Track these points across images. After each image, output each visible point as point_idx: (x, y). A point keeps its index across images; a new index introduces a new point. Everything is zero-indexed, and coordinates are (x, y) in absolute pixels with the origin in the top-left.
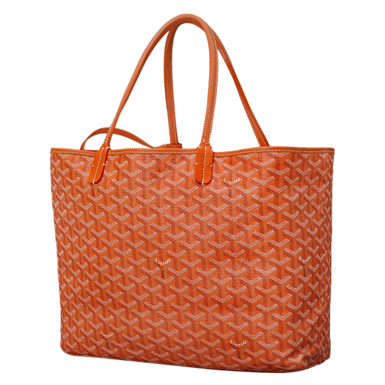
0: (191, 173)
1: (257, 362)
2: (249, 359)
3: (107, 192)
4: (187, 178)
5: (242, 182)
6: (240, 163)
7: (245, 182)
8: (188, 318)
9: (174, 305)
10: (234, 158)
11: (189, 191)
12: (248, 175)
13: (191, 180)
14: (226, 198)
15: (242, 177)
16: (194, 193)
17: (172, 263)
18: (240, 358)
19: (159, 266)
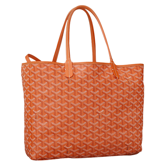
0: (112, 74)
3: (76, 81)
4: (110, 75)
5: (132, 78)
6: (129, 70)
7: (133, 78)
8: (109, 135)
9: (103, 130)
10: (126, 68)
11: (113, 81)
12: (133, 75)
13: (112, 76)
14: (128, 84)
15: (131, 76)
16: (114, 82)
17: (104, 112)
18: (127, 150)
19: (98, 113)
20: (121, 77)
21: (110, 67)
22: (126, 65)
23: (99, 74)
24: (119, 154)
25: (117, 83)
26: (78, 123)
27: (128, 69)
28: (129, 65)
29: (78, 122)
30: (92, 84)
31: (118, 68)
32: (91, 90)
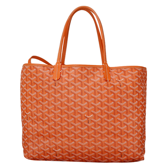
0: (102, 76)
1: (129, 158)
2: (126, 157)
3: (63, 84)
4: (101, 78)
5: (124, 80)
6: (123, 72)
7: (126, 80)
8: (99, 141)
9: (93, 135)
10: (119, 70)
11: (102, 84)
12: (126, 77)
13: (103, 79)
14: (119, 87)
15: (124, 78)
16: (104, 85)
17: (93, 116)
18: (121, 157)
19: (87, 118)
20: (113, 79)
21: (101, 69)
22: (120, 67)
23: (89, 77)
24: (112, 160)
25: (108, 86)
26: (66, 127)
27: (121, 70)
28: (123, 67)
29: (65, 125)
30: (79, 87)
31: (111, 70)
32: (78, 94)
